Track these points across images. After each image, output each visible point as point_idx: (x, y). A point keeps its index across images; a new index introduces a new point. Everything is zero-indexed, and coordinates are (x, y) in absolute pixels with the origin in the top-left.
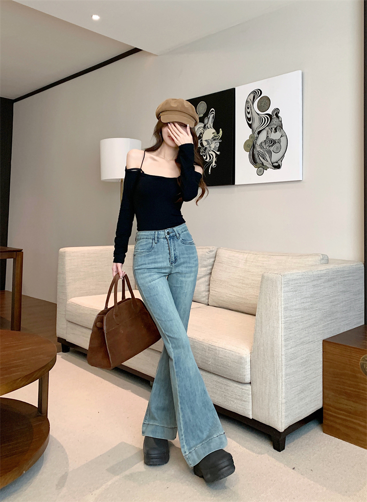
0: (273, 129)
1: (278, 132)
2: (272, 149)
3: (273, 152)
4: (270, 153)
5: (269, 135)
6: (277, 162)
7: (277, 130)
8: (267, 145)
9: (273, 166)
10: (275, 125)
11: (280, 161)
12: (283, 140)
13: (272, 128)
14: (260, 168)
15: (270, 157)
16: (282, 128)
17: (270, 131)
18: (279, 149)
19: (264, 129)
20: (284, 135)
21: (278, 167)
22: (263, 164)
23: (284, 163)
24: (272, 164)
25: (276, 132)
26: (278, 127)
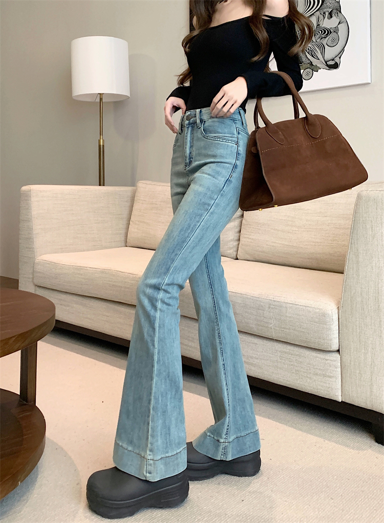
0: (327, 13)
1: (334, 18)
2: (325, 42)
3: (326, 46)
4: (322, 48)
5: (321, 23)
6: (333, 60)
7: (333, 15)
8: (318, 36)
9: (327, 65)
10: (330, 8)
11: (338, 58)
12: (342, 29)
13: (324, 13)
14: (308, 70)
15: (323, 54)
16: (340, 12)
17: (321, 17)
18: (336, 41)
19: (313, 14)
20: (343, 21)
21: (336, 66)
22: (311, 64)
23: (344, 61)
24: (326, 62)
25: (331, 17)
26: (334, 11)
